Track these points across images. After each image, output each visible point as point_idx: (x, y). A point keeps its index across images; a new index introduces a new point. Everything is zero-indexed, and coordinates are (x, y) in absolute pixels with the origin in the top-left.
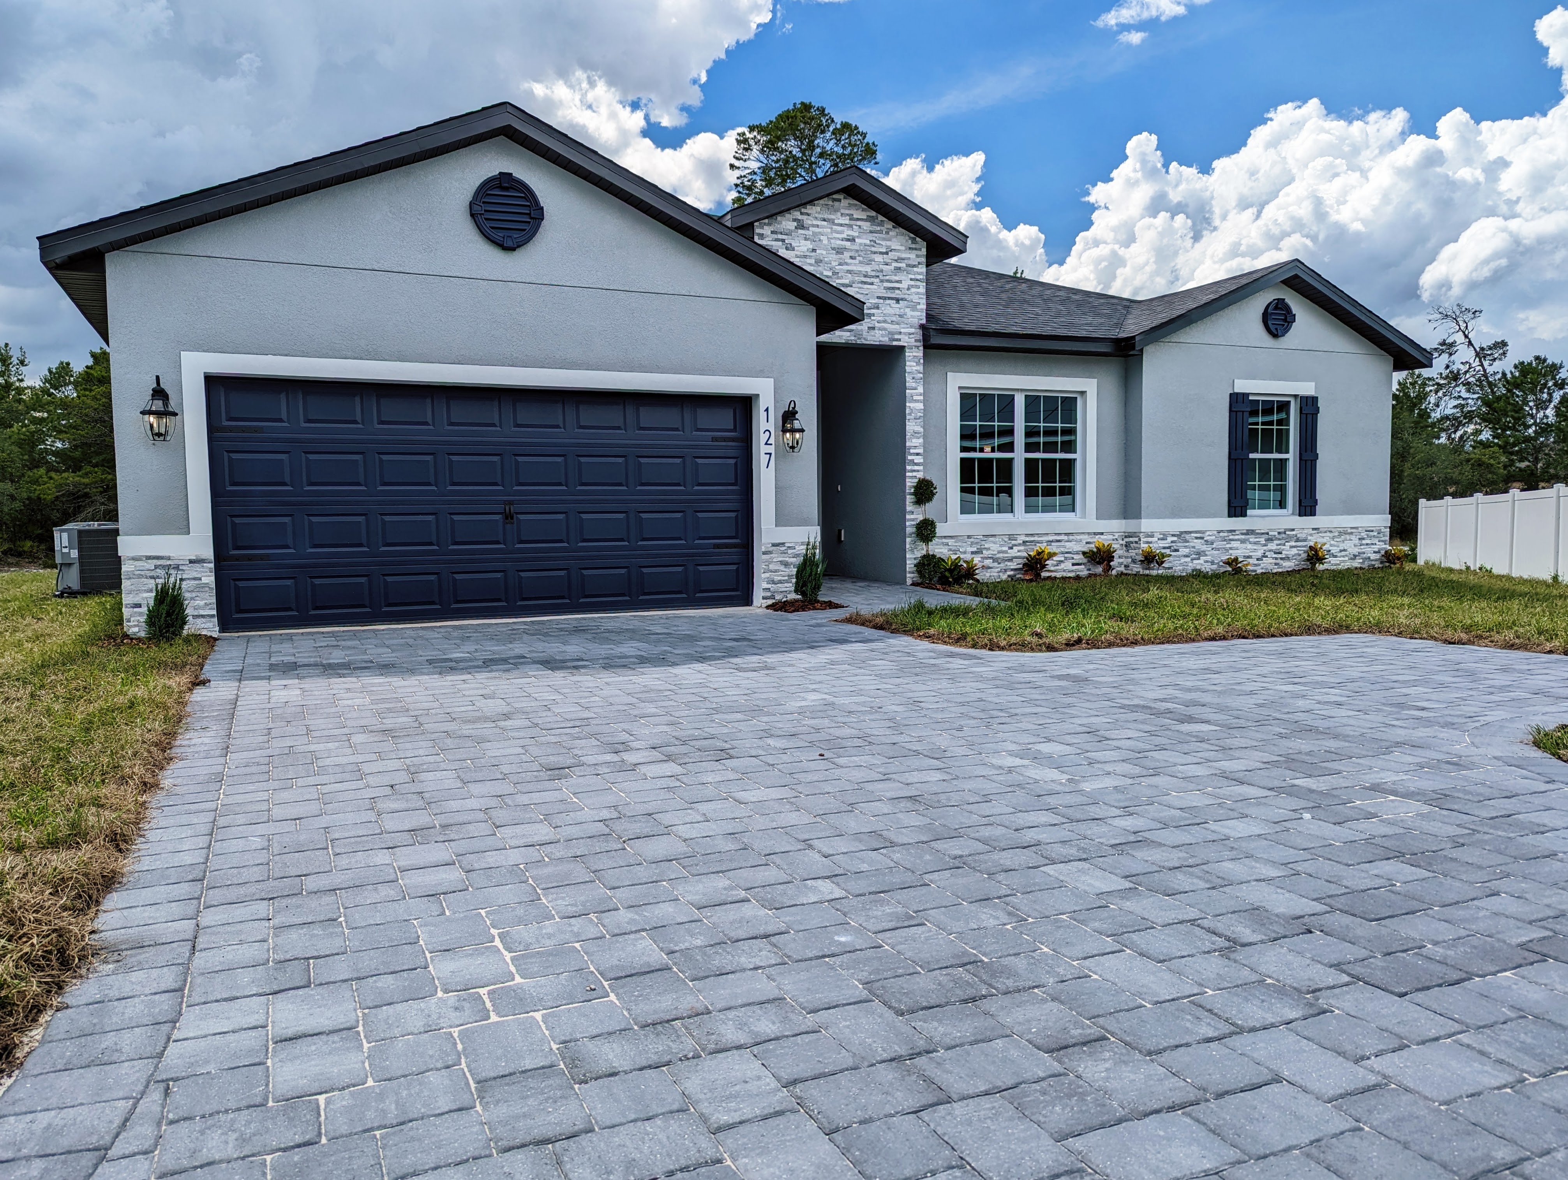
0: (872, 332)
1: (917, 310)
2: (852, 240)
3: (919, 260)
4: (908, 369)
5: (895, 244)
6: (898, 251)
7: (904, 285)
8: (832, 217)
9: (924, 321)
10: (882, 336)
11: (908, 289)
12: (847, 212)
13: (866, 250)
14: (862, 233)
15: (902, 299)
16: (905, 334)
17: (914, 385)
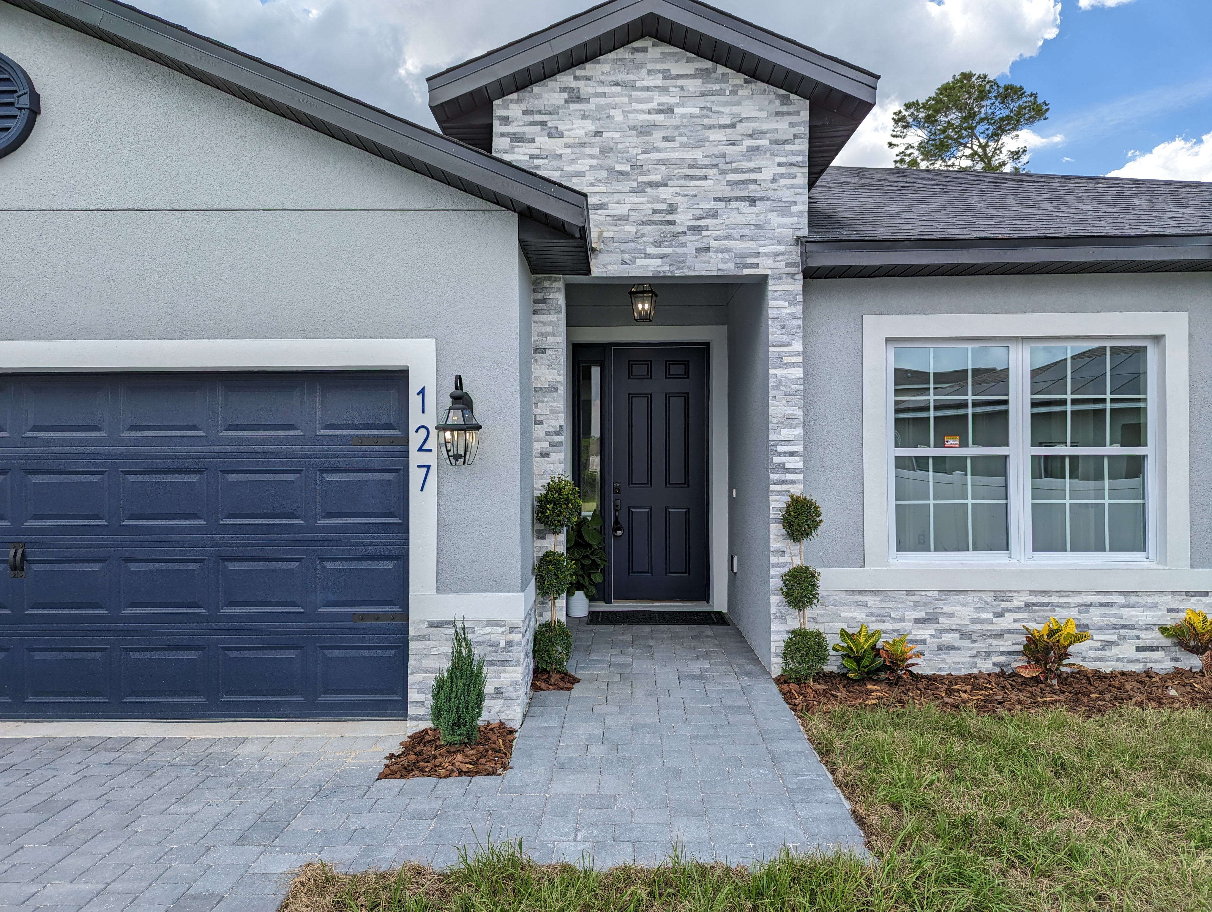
0: (704, 257)
1: (791, 215)
2: (668, 110)
3: (795, 130)
4: (772, 313)
5: (748, 110)
6: (756, 119)
7: (766, 175)
8: (631, 77)
9: (804, 232)
10: (724, 261)
11: (774, 180)
12: (660, 66)
13: (694, 125)
14: (685, 97)
15: (762, 199)
16: (767, 255)
17: (784, 338)
